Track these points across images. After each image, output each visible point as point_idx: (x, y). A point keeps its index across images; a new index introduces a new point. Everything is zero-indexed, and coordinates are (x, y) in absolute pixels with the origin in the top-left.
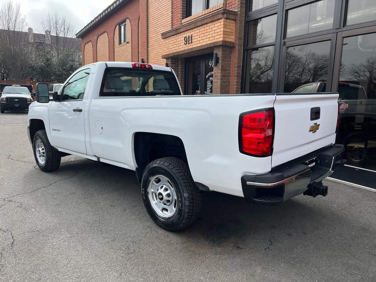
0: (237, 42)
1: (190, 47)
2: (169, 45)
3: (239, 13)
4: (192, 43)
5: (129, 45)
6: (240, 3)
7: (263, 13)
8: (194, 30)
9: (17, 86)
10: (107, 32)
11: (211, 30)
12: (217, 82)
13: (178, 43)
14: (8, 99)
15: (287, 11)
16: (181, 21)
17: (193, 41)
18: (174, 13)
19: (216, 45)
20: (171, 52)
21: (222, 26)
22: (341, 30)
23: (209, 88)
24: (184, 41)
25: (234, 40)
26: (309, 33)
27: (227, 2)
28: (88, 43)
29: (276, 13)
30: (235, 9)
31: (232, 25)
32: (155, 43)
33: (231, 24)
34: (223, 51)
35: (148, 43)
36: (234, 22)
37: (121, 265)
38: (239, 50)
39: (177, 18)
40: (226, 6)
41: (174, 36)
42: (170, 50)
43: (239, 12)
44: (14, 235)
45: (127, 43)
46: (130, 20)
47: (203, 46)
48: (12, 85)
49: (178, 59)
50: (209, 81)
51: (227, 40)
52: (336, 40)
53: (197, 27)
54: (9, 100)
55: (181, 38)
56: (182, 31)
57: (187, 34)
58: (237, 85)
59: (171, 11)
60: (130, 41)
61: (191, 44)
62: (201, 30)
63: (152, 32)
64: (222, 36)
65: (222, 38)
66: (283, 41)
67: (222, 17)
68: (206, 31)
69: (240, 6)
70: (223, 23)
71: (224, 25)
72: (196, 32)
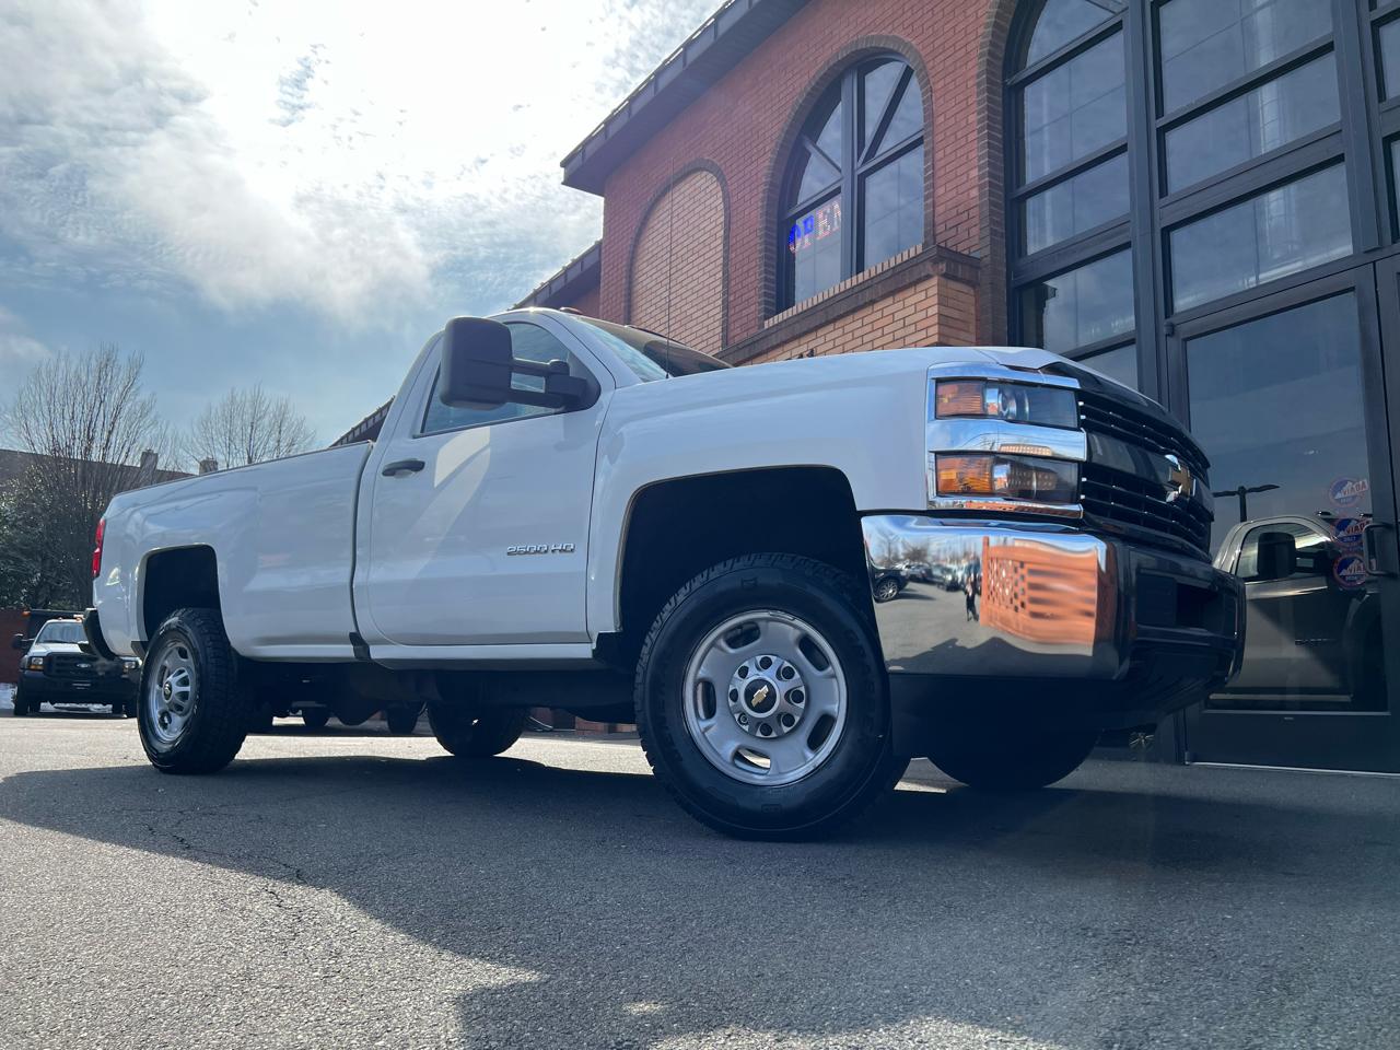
3: (987, 260)
6: (987, 232)
8: (820, 332)
14: (55, 661)
15: (1166, 232)
16: (762, 325)
22: (1386, 252)
29: (1127, 246)
30: (970, 253)
31: (966, 299)
33: (962, 297)
36: (972, 292)
52: (1376, 287)
53: (834, 320)
54: (58, 664)
56: (775, 343)
57: (795, 351)
59: (720, 302)
62: (850, 328)
64: (935, 330)
65: (937, 336)
66: (1164, 322)
67: (931, 273)
68: (868, 329)
69: (988, 241)
70: (935, 291)
71: (939, 295)
72: (831, 336)
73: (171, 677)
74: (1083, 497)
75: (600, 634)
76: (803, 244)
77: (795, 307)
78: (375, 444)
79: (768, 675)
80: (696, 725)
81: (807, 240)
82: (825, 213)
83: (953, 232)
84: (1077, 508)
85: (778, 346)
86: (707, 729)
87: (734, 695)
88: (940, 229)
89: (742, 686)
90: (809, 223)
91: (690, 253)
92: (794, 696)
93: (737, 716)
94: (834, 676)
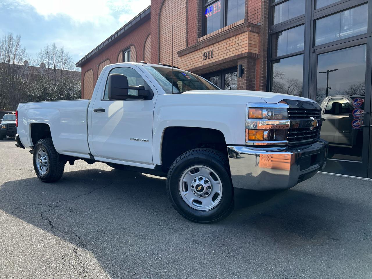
0: (262, 54)
1: (212, 62)
2: (186, 62)
3: (263, 26)
4: (212, 57)
6: (263, 17)
8: (214, 45)
10: (109, 60)
11: (234, 43)
13: (196, 59)
14: (9, 126)
15: (315, 21)
16: (198, 40)
17: (214, 56)
18: (189, 33)
19: (241, 57)
21: (247, 39)
24: (203, 57)
25: (258, 52)
27: (249, 17)
28: (88, 71)
29: (303, 24)
30: (258, 23)
33: (255, 37)
34: (248, 62)
36: (258, 35)
38: (264, 62)
39: (193, 37)
41: (192, 54)
42: (188, 66)
46: (134, 46)
47: (226, 60)
48: (12, 113)
51: (252, 51)
53: (218, 42)
55: (200, 54)
56: (201, 47)
57: (207, 50)
59: (185, 31)
61: (212, 59)
62: (222, 45)
63: (164, 53)
64: (247, 48)
65: (247, 50)
66: (312, 49)
67: (246, 30)
68: (228, 45)
69: (263, 20)
70: (248, 36)
71: (249, 37)
72: (217, 47)
73: (41, 158)
74: (288, 138)
75: (156, 165)
76: (209, 15)
77: (207, 35)
78: (91, 100)
79: (202, 182)
80: (183, 193)
81: (210, 14)
82: (216, 6)
83: (253, 16)
84: (286, 141)
85: (202, 48)
86: (185, 195)
87: (193, 186)
88: (249, 15)
89: (195, 185)
90: (211, 8)
91: (176, 15)
92: (209, 188)
93: (193, 192)
94: (219, 183)
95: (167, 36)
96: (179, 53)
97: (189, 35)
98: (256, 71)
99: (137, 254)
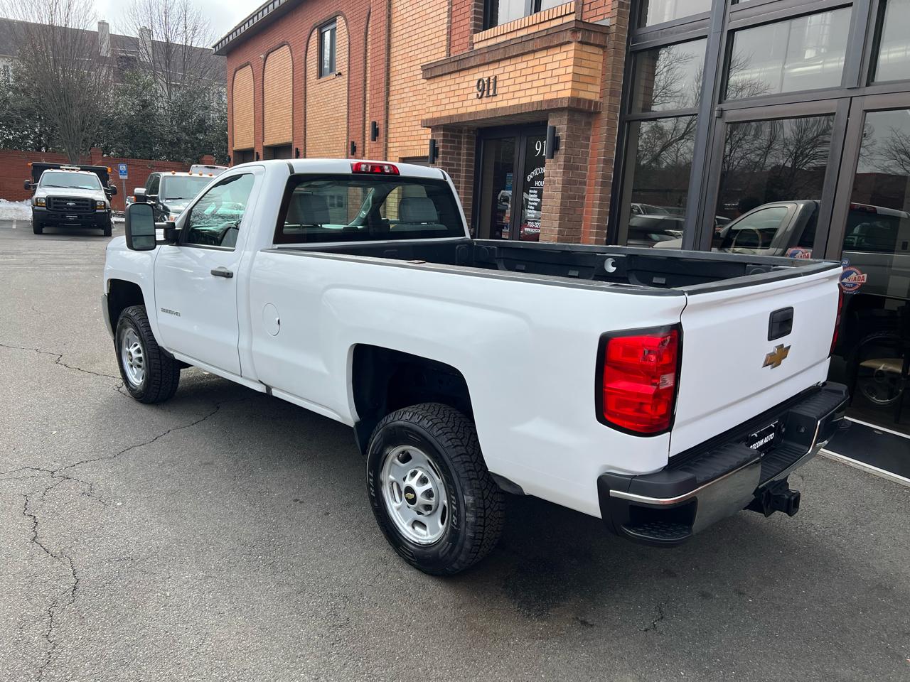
0: (606, 102)
1: (490, 106)
2: (441, 96)
3: (614, 29)
4: (495, 95)
5: (343, 80)
7: (672, 33)
8: (502, 64)
9: (72, 170)
10: (289, 45)
12: (551, 197)
13: (461, 92)
14: (52, 201)
15: (731, 33)
16: (472, 38)
17: (499, 91)
18: (454, 14)
19: (555, 106)
20: (445, 114)
21: (571, 62)
22: (860, 92)
23: (533, 206)
24: (475, 89)
25: (598, 95)
26: (783, 92)
28: (242, 67)
29: (704, 37)
30: (604, 19)
31: (596, 58)
32: (405, 85)
33: (593, 57)
34: (570, 121)
35: (388, 84)
36: (601, 52)
37: (318, 654)
38: (610, 121)
40: (582, 8)
41: (453, 76)
42: (442, 108)
43: (615, 27)
44: (78, 568)
45: (336, 75)
46: (345, 19)
47: (524, 107)
48: (61, 167)
49: (460, 131)
50: (533, 189)
51: (583, 95)
52: (848, 117)
53: (510, 58)
54: (55, 203)
55: (469, 80)
56: (473, 64)
57: (486, 73)
58: (600, 205)
59: (446, 9)
60: (344, 70)
61: (494, 99)
62: (519, 66)
63: (400, 58)
64: (569, 85)
65: (569, 91)
66: (717, 107)
67: (571, 39)
68: (530, 71)
69: (616, 11)
70: (573, 55)
71: (575, 58)
72: (508, 69)
77: (496, 27)
85: (475, 66)
95: (408, 15)
96: (426, 69)
97: (454, 21)
98: (591, 143)
99: (167, 632)
